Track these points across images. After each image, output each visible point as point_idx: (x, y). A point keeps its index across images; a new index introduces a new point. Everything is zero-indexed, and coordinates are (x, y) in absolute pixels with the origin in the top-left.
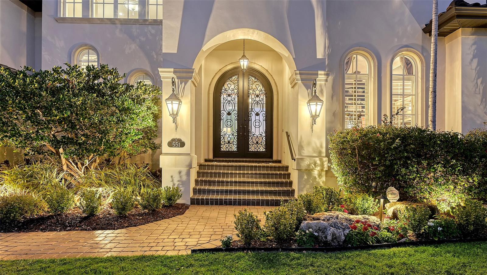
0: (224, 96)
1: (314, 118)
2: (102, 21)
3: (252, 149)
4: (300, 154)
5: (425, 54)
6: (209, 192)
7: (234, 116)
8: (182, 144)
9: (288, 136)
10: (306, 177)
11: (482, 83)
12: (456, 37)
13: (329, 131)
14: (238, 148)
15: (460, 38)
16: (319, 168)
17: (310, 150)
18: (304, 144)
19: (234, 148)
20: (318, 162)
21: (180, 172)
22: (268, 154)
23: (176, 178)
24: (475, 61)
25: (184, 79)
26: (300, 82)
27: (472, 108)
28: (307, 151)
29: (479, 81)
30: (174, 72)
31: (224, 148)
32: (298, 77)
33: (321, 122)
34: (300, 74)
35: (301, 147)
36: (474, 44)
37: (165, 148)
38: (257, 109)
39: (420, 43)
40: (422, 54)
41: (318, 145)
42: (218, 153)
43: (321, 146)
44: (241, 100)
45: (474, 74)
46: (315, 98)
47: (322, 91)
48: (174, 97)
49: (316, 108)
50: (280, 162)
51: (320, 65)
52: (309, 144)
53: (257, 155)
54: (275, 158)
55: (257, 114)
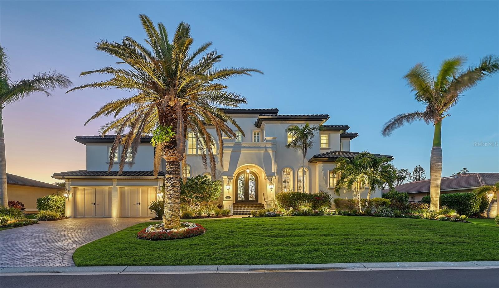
0: (239, 181)
1: (271, 189)
2: (192, 155)
3: (250, 199)
4: (267, 200)
5: (309, 169)
6: (238, 212)
7: (243, 188)
8: (230, 198)
9: (264, 195)
10: (269, 206)
11: (325, 178)
12: (317, 165)
13: (276, 193)
14: (245, 199)
15: (318, 165)
16: (273, 204)
17: (270, 198)
18: (268, 197)
19: (243, 199)
20: (273, 202)
21: (229, 206)
22: (257, 200)
23: (228, 207)
24: (323, 171)
25: (230, 179)
26: (267, 179)
27: (322, 185)
28: (269, 199)
29: (324, 177)
30: (227, 177)
31: (239, 199)
32: (266, 177)
33: (274, 190)
34: (267, 177)
35: (267, 198)
36: (322, 167)
37: (225, 199)
38: (252, 185)
39: (307, 165)
40: (308, 169)
41: (273, 197)
42: (237, 201)
43: (274, 197)
44: (246, 182)
45: (322, 175)
46: (271, 184)
47: (274, 181)
48: (228, 184)
49: (272, 186)
50: (261, 203)
51: (274, 174)
52: (270, 197)
53: (252, 201)
54: (259, 202)
55: (252, 187)
